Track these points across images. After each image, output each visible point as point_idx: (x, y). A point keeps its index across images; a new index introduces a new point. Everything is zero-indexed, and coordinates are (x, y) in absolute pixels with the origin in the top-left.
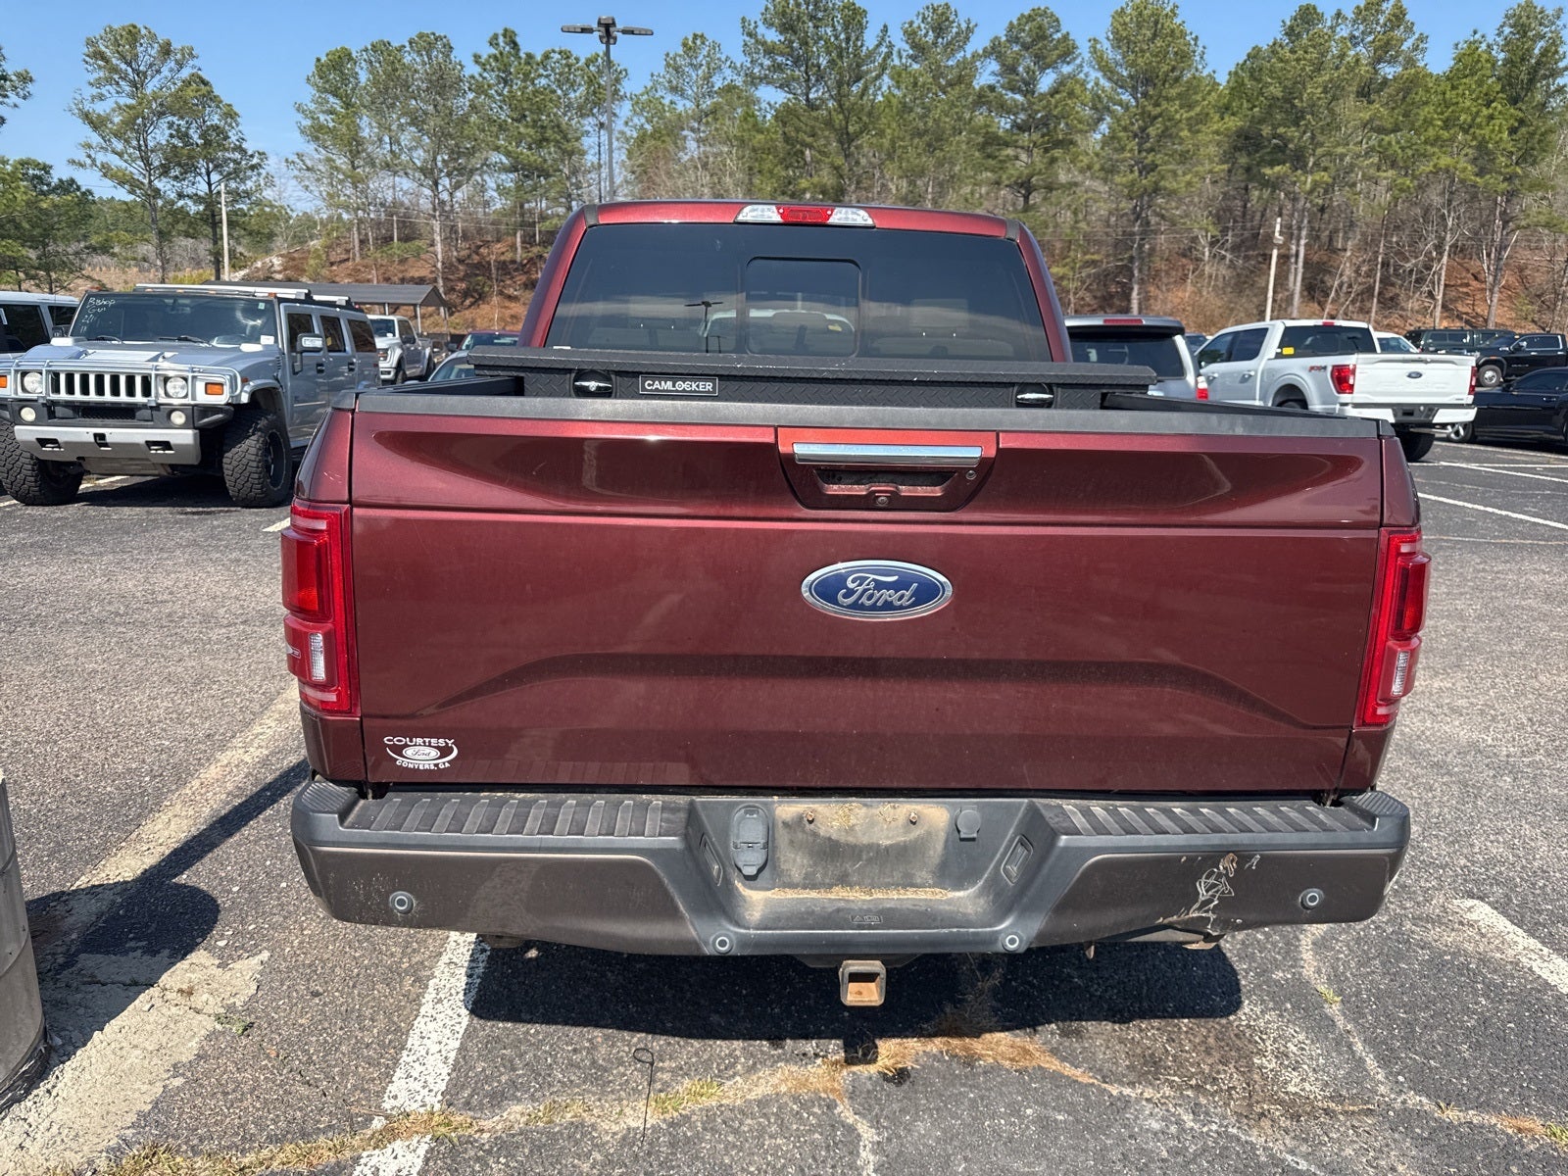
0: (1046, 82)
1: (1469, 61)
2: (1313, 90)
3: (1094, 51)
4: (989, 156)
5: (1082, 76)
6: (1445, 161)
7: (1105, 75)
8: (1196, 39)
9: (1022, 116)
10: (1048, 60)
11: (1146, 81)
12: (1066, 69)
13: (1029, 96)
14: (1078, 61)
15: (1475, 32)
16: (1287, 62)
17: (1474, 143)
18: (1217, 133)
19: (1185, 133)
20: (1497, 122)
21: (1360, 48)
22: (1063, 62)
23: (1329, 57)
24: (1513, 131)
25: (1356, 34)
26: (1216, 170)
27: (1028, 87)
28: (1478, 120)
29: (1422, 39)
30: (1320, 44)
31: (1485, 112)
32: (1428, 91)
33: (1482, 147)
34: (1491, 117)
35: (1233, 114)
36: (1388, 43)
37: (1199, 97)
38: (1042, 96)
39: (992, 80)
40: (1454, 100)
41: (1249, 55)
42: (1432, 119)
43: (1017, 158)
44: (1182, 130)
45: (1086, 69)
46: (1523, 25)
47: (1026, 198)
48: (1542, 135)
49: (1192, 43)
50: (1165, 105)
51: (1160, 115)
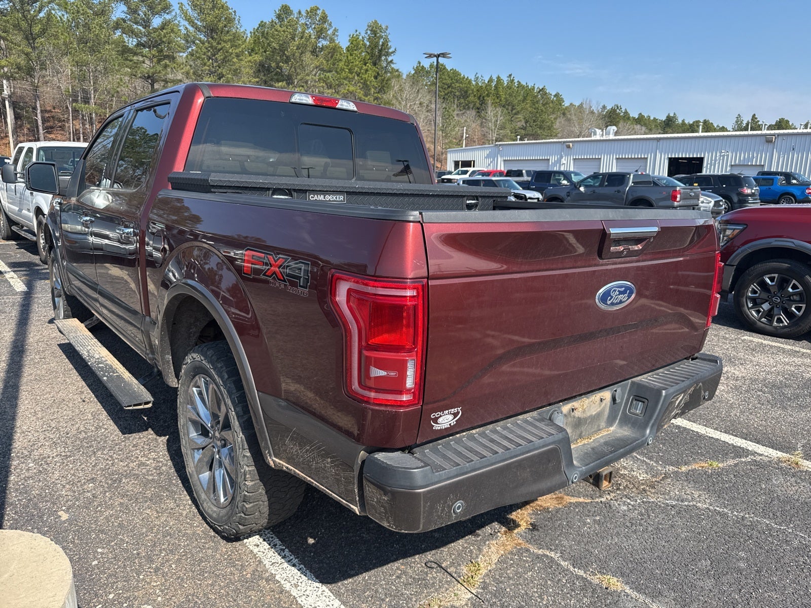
0: (156, 22)
1: (355, 44)
2: (293, 47)
3: (181, 8)
4: (127, 59)
5: (176, 22)
6: (352, 88)
7: (190, 23)
8: (235, 12)
9: (145, 39)
10: (156, 10)
11: (211, 30)
12: (168, 17)
13: (147, 28)
14: (173, 13)
15: (356, 31)
16: (279, 31)
17: (362, 81)
18: (250, 61)
19: (235, 60)
20: (370, 72)
21: (310, 30)
22: (165, 12)
23: (297, 33)
24: (376, 78)
25: (308, 23)
26: (253, 81)
27: (146, 23)
28: (362, 71)
29: (336, 30)
30: (293, 25)
31: (365, 68)
32: (341, 54)
33: (365, 84)
34: (367, 70)
35: (256, 53)
36: (322, 30)
37: (240, 42)
38: (155, 30)
39: (123, 16)
40: (352, 61)
41: (259, 25)
42: (344, 68)
43: (144, 62)
44: (233, 58)
45: (179, 19)
46: (375, 30)
47: (152, 86)
48: (387, 80)
49: (233, 13)
50: (223, 44)
51: (221, 49)
